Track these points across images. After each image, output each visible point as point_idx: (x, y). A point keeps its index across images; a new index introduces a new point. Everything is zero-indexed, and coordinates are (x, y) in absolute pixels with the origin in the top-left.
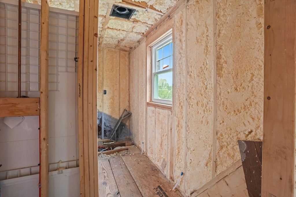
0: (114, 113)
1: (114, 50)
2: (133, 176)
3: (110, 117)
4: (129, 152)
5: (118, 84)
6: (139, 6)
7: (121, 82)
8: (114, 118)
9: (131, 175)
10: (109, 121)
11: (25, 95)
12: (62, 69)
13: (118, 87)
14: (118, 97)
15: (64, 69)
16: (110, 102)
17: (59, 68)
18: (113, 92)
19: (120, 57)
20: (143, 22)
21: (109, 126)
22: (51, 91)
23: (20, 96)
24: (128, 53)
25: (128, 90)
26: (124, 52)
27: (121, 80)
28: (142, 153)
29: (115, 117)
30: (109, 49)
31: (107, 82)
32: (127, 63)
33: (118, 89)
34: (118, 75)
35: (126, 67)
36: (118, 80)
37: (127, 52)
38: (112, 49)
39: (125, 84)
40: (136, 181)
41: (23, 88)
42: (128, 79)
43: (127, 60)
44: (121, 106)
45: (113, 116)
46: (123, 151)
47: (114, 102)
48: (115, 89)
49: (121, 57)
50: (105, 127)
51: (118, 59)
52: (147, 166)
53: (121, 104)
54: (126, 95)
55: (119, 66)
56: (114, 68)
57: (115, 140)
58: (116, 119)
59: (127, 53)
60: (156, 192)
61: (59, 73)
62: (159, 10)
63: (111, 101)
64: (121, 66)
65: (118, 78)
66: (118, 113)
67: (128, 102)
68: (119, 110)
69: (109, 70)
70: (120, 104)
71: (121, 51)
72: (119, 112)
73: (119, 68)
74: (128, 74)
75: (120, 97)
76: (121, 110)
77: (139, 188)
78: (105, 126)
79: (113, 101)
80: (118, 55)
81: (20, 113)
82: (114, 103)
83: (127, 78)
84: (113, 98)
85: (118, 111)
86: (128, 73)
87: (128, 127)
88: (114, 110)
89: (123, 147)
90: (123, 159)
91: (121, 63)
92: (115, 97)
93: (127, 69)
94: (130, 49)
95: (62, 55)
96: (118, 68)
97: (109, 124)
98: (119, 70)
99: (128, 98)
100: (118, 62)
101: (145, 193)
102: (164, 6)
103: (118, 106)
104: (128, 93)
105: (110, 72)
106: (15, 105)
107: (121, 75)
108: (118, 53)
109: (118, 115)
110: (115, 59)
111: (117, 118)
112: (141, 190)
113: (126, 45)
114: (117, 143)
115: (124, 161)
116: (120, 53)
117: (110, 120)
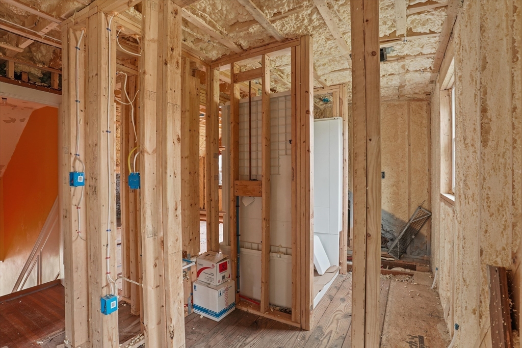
0: (399, 211)
1: (397, 103)
2: (388, 308)
3: (392, 216)
4: (411, 280)
5: (407, 161)
6: (388, 41)
7: (412, 156)
8: (397, 219)
9: (387, 305)
10: (390, 223)
11: (255, 178)
12: (282, 152)
13: (407, 166)
14: (407, 184)
15: (284, 152)
16: (392, 191)
17: (280, 151)
18: (398, 175)
19: (409, 113)
20: (414, 55)
21: (391, 232)
22: (273, 174)
23: (250, 180)
24: (426, 102)
25: (427, 170)
26: (418, 103)
27: (412, 154)
28: (432, 287)
29: (401, 218)
30: (388, 103)
31: (387, 159)
32: (425, 122)
33: (407, 170)
34: (407, 145)
35: (424, 128)
36: (407, 154)
37: (424, 101)
38: (393, 102)
39: (420, 160)
40: (387, 314)
41: (254, 172)
42: (427, 152)
43: (425, 115)
44: (412, 200)
45: (397, 216)
46: (403, 276)
47: (400, 192)
48: (400, 169)
49: (411, 112)
50: (383, 232)
51: (406, 117)
52: (424, 306)
53: (413, 195)
54: (424, 180)
55: (407, 129)
56: (399, 133)
57: (397, 256)
58: (402, 221)
59: (424, 104)
60: (409, 341)
61: (280, 157)
62: (428, 32)
63: (394, 190)
64: (411, 129)
65: (407, 150)
66: (407, 211)
67: (427, 194)
68: (409, 205)
69: (389, 138)
70: (411, 196)
71: (413, 102)
72: (409, 210)
73: (409, 132)
74: (427, 142)
75: (410, 183)
76: (412, 206)
77: (385, 323)
78: (384, 230)
79: (398, 190)
80: (406, 111)
81: (249, 193)
82: (398, 194)
83: (426, 149)
84: (396, 185)
85: (407, 208)
86: (427, 139)
87: (426, 239)
88: (398, 206)
89: (408, 271)
90: (391, 285)
91: (411, 124)
92: (401, 183)
93: (426, 133)
94: (427, 95)
95: (282, 138)
96: (407, 133)
97: (389, 227)
98: (409, 136)
99: (427, 186)
100: (407, 122)
101: (388, 332)
102: (431, 23)
103: (407, 200)
104: (427, 177)
105: (391, 142)
106: (246, 186)
107: (411, 145)
108: (406, 106)
109: (407, 215)
110: (399, 119)
111: (405, 220)
112: (385, 326)
113: (417, 91)
114: (401, 262)
115: (391, 287)
116: (409, 106)
117: (392, 221)
